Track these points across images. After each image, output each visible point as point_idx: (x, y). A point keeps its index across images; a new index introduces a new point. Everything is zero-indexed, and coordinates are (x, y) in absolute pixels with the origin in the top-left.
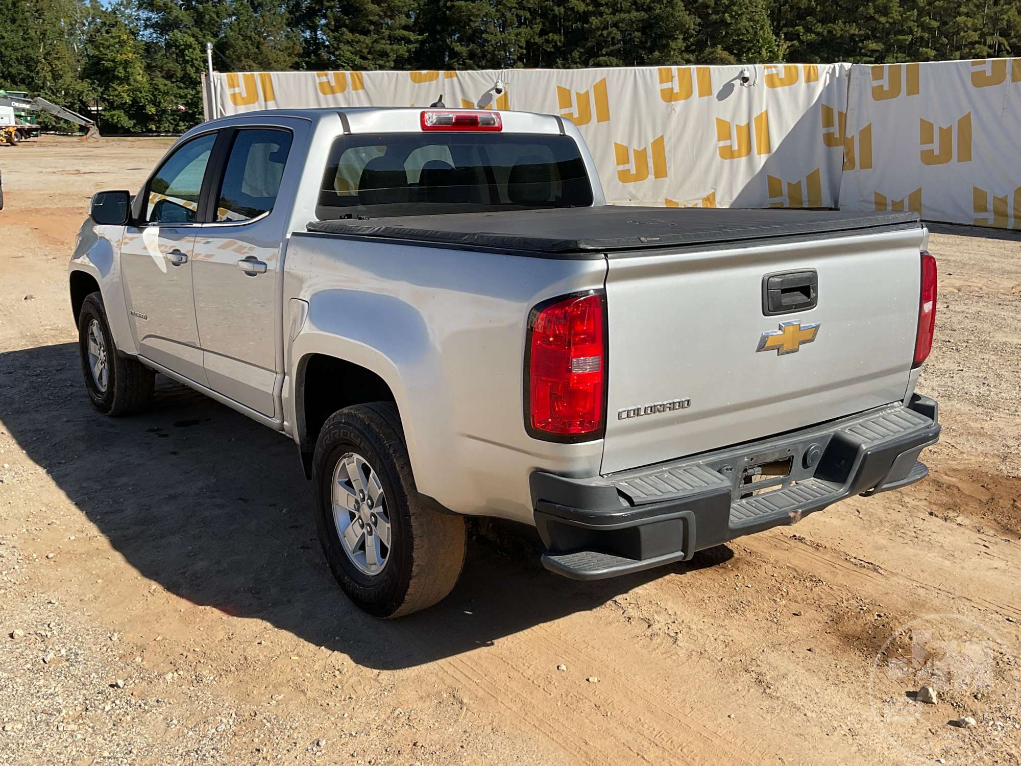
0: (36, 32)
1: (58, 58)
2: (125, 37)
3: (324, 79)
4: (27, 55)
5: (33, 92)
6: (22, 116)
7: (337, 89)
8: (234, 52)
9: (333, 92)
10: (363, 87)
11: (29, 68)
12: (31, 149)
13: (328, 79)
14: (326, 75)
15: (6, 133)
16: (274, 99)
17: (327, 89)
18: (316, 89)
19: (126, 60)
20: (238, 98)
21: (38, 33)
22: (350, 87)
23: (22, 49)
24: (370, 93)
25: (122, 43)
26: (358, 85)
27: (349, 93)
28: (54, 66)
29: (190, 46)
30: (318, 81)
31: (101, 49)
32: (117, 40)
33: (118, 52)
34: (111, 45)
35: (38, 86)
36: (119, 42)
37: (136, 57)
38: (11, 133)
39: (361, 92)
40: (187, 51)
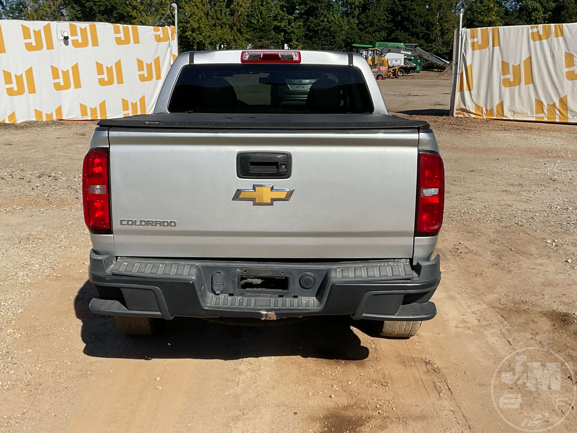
0: (435, 5)
1: (446, 22)
2: (492, 5)
3: (535, 30)
4: (427, 20)
5: (428, 44)
6: (412, 60)
7: (543, 37)
8: (567, 12)
9: (540, 39)
10: (562, 35)
11: (428, 29)
12: (405, 80)
13: (538, 29)
14: (537, 27)
15: (393, 70)
16: (499, 45)
17: (537, 37)
18: (529, 37)
19: (490, 21)
20: (476, 45)
21: (437, 6)
22: (553, 35)
23: (425, 16)
24: (567, 40)
25: (490, 10)
26: (559, 33)
27: (551, 39)
28: (443, 27)
29: (536, 9)
30: (530, 31)
31: (475, 14)
32: (486, 8)
33: (486, 16)
34: (482, 12)
35: (431, 40)
36: (488, 9)
37: (497, 19)
38: (396, 70)
39: (561, 38)
40: (533, 13)
